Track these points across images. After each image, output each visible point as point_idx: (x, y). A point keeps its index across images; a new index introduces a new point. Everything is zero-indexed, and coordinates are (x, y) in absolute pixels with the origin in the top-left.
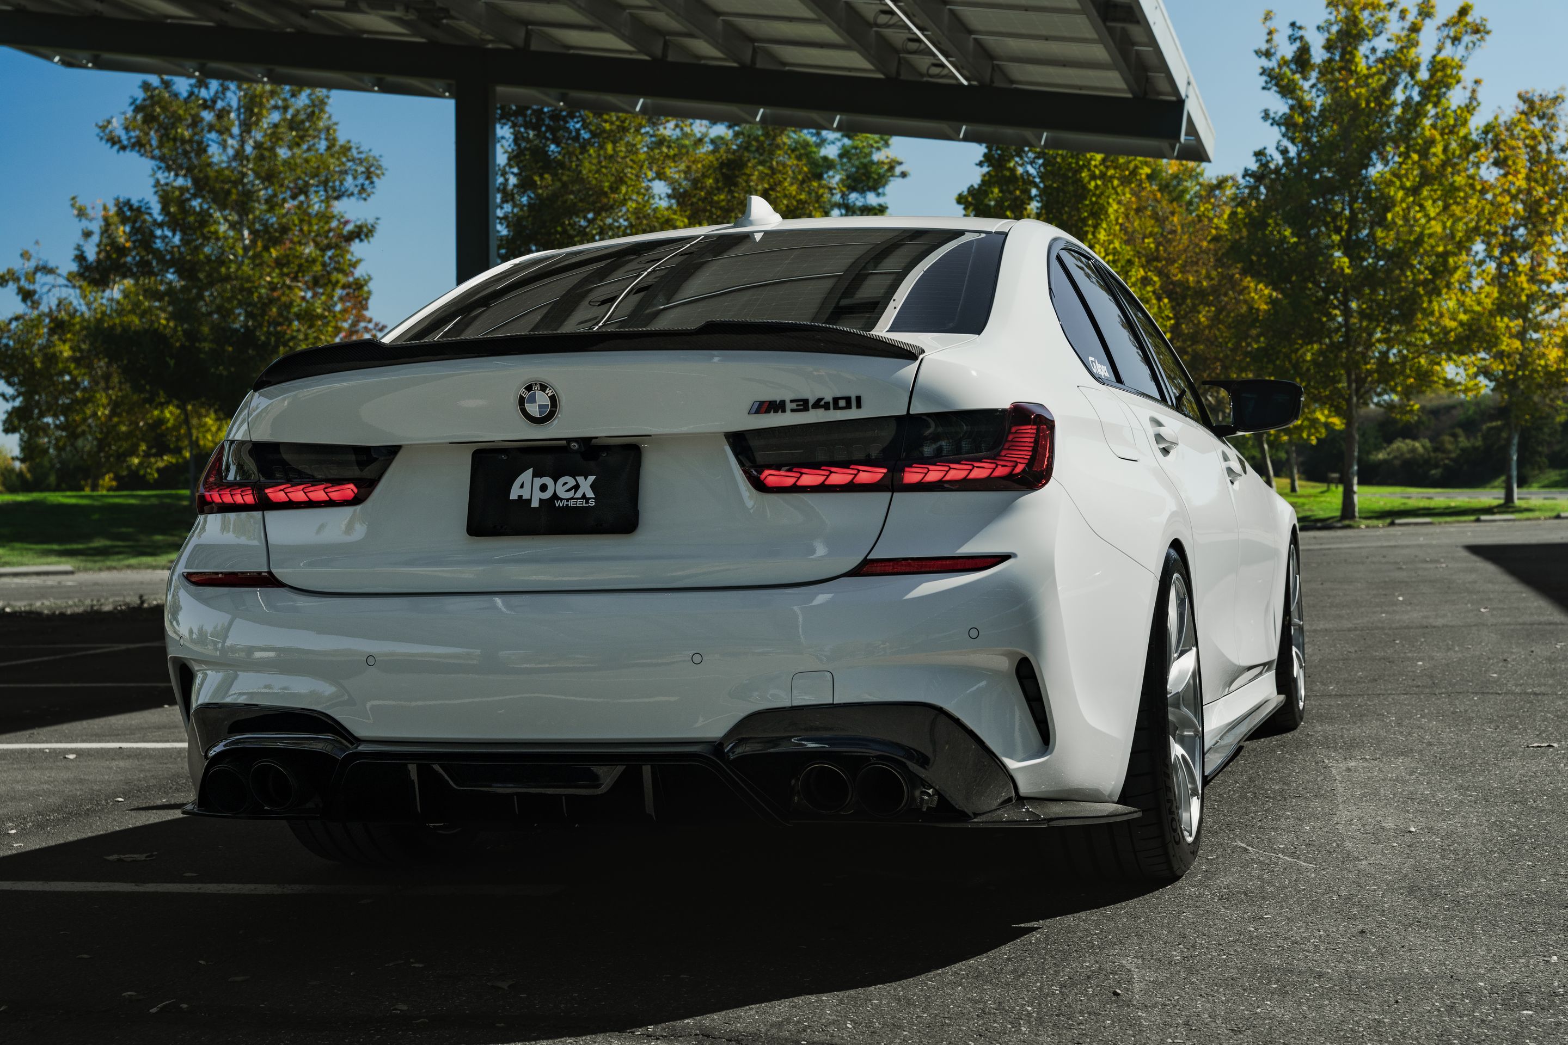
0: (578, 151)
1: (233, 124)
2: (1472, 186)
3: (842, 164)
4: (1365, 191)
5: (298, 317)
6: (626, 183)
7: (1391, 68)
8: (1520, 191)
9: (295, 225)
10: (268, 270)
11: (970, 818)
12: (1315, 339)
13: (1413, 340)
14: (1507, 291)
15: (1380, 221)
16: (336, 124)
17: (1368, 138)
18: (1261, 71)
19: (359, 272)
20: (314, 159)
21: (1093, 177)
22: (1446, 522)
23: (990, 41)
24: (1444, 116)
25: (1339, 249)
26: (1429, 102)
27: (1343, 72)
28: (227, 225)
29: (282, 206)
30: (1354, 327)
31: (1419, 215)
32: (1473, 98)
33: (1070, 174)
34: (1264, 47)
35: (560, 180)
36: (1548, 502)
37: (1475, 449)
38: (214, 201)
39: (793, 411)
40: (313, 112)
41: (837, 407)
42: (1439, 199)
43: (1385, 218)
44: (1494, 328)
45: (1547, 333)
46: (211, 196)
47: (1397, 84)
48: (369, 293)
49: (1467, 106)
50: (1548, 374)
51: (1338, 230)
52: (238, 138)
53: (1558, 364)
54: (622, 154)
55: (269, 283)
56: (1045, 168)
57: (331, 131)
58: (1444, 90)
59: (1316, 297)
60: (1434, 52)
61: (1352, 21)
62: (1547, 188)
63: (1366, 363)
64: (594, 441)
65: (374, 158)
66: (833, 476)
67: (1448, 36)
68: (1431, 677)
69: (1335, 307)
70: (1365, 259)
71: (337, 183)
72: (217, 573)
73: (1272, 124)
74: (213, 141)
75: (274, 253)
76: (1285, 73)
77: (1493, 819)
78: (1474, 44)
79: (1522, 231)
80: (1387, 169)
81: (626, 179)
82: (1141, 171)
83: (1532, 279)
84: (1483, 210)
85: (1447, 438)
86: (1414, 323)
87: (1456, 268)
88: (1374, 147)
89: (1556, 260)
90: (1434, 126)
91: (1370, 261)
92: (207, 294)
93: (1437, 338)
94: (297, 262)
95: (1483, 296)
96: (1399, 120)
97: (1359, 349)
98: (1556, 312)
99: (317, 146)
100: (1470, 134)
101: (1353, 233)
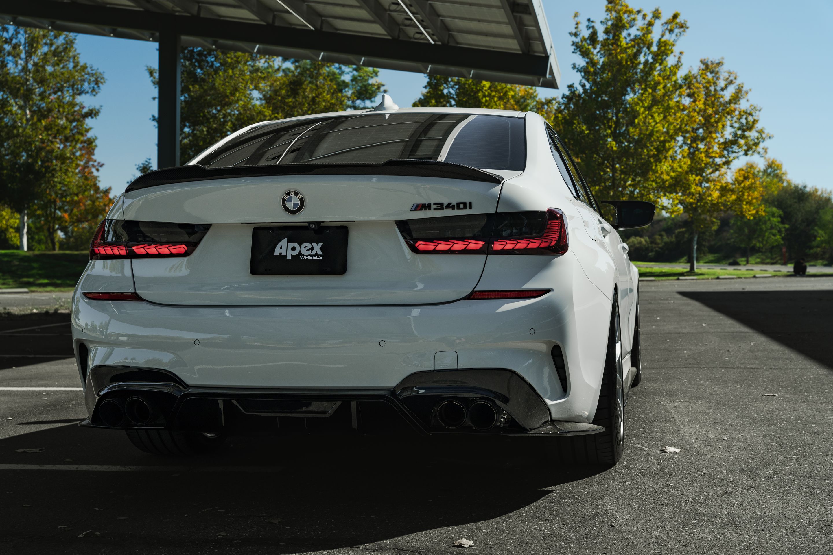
0: (213, 73)
1: (21, 52)
2: (678, 107)
3: (353, 85)
4: (624, 108)
5: (56, 158)
6: (239, 91)
7: (638, 44)
8: (700, 110)
9: (56, 108)
10: (40, 132)
11: (528, 431)
12: (597, 183)
13: (647, 185)
14: (695, 161)
15: (631, 123)
16: (79, 54)
17: (626, 80)
18: (572, 43)
19: (90, 135)
20: (66, 73)
21: (484, 96)
22: (662, 280)
23: (448, 21)
24: (665, 70)
25: (610, 137)
26: (657, 62)
27: (615, 46)
28: (17, 107)
29: (48, 98)
30: (617, 178)
31: (651, 121)
32: (679, 61)
33: (472, 94)
34: (574, 31)
35: (203, 88)
36: (711, 271)
37: (671, 242)
38: (11, 93)
39: (435, 209)
40: (66, 48)
41: (459, 208)
42: (661, 113)
43: (634, 122)
44: (688, 180)
45: (712, 183)
46: (9, 90)
47: (641, 53)
48: (96, 146)
49: (676, 65)
50: (713, 204)
51: (610, 127)
52: (24, 60)
53: (718, 200)
54: (237, 75)
55: (41, 139)
56: (459, 90)
57: (76, 58)
58: (665, 56)
59: (598, 162)
60: (660, 37)
61: (619, 19)
62: (714, 109)
63: (623, 197)
64: (322, 224)
65: (100, 73)
66: (455, 245)
67: (667, 29)
68: (694, 359)
69: (607, 167)
70: (623, 143)
71: (79, 86)
72: (99, 293)
73: (577, 71)
74: (10, 61)
75: (44, 123)
76: (584, 45)
77: (764, 434)
78: (680, 33)
79: (701, 131)
80: (635, 96)
81: (239, 89)
82: (509, 94)
83: (708, 156)
84: (683, 119)
85: (657, 237)
86: (648, 177)
87: (670, 149)
88: (629, 85)
89: (718, 146)
90: (659, 75)
91: (626, 144)
92: (5, 144)
93: (659, 185)
94: (56, 128)
95: (682, 163)
96: (642, 71)
97: (620, 189)
98: (717, 173)
99: (68, 66)
100: (677, 80)
101: (618, 129)
